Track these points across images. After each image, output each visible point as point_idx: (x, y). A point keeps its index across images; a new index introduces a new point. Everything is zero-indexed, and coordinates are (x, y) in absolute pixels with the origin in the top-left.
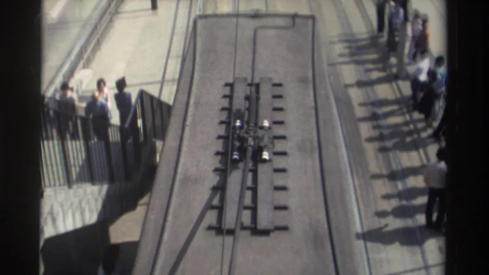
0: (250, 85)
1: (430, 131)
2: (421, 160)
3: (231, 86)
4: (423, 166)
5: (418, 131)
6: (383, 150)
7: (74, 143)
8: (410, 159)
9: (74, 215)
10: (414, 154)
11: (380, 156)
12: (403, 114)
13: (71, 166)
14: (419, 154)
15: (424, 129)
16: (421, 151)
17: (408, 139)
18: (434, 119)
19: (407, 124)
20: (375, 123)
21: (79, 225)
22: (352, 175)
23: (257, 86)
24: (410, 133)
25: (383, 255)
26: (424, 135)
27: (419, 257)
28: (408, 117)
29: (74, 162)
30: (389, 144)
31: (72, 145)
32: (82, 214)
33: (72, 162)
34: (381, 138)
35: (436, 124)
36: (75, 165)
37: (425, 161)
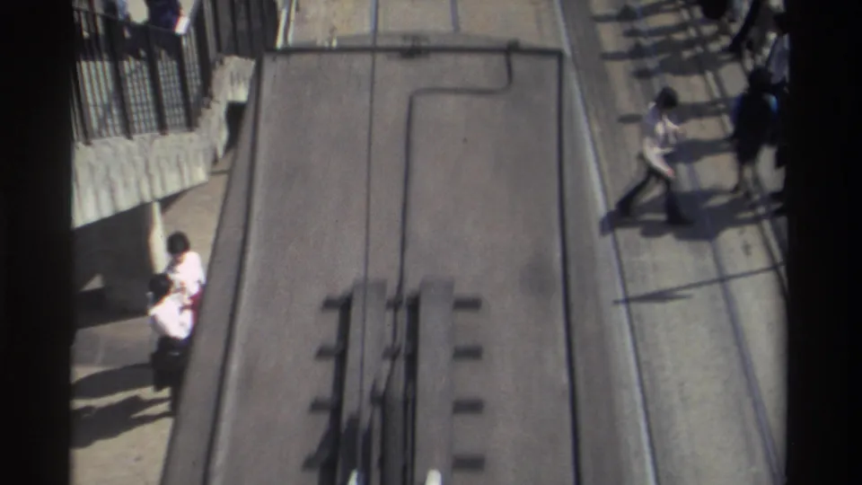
0: (394, 305)
1: (725, 41)
2: (709, 90)
3: (343, 306)
4: (714, 103)
5: (703, 40)
6: (643, 74)
7: (91, 63)
8: (691, 89)
9: (97, 194)
10: (696, 80)
11: (637, 85)
12: (677, 10)
13: (88, 105)
14: (706, 81)
15: (715, 37)
16: (710, 75)
17: (687, 54)
18: (732, 20)
19: (682, 27)
20: (627, 26)
21: (107, 212)
22: (589, 120)
23: (414, 306)
24: (689, 44)
25: (646, 257)
26: (714, 47)
27: (709, 261)
28: (685, 15)
29: (94, 100)
30: (651, 63)
31: (89, 68)
32: (112, 191)
33: (90, 101)
34: (637, 53)
35: (735, 28)
36: (95, 105)
37: (717, 95)
